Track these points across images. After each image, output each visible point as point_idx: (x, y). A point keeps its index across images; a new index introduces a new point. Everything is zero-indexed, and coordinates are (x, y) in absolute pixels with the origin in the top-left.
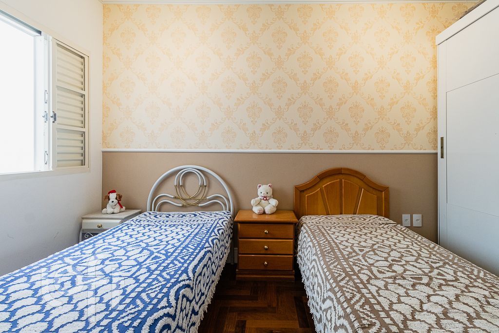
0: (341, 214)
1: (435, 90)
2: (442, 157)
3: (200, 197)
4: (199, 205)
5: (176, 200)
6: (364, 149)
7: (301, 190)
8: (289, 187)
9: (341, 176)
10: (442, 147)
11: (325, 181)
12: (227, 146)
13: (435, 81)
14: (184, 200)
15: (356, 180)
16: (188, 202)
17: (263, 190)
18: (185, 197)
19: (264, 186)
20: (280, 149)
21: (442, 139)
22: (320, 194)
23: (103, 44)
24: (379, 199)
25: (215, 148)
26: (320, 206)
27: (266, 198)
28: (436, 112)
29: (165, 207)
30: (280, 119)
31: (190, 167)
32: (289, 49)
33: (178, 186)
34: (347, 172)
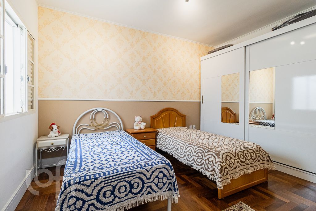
0: (169, 127)
1: (200, 78)
2: (202, 103)
3: (105, 124)
4: (105, 128)
5: (90, 127)
6: (177, 100)
7: (153, 118)
8: (148, 117)
9: (169, 111)
10: (202, 99)
11: (163, 114)
12: (119, 98)
13: (200, 74)
14: (95, 126)
15: (174, 113)
16: (98, 127)
17: (138, 119)
18: (96, 125)
19: (138, 117)
20: (144, 99)
21: (202, 96)
22: (161, 119)
23: (38, 32)
24: (183, 120)
25: (113, 99)
26: (161, 124)
27: (140, 122)
28: (200, 86)
29: (83, 131)
30: (144, 85)
31: (99, 109)
32: (148, 53)
33: (92, 119)
34: (172, 110)
